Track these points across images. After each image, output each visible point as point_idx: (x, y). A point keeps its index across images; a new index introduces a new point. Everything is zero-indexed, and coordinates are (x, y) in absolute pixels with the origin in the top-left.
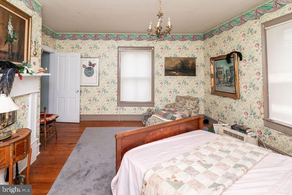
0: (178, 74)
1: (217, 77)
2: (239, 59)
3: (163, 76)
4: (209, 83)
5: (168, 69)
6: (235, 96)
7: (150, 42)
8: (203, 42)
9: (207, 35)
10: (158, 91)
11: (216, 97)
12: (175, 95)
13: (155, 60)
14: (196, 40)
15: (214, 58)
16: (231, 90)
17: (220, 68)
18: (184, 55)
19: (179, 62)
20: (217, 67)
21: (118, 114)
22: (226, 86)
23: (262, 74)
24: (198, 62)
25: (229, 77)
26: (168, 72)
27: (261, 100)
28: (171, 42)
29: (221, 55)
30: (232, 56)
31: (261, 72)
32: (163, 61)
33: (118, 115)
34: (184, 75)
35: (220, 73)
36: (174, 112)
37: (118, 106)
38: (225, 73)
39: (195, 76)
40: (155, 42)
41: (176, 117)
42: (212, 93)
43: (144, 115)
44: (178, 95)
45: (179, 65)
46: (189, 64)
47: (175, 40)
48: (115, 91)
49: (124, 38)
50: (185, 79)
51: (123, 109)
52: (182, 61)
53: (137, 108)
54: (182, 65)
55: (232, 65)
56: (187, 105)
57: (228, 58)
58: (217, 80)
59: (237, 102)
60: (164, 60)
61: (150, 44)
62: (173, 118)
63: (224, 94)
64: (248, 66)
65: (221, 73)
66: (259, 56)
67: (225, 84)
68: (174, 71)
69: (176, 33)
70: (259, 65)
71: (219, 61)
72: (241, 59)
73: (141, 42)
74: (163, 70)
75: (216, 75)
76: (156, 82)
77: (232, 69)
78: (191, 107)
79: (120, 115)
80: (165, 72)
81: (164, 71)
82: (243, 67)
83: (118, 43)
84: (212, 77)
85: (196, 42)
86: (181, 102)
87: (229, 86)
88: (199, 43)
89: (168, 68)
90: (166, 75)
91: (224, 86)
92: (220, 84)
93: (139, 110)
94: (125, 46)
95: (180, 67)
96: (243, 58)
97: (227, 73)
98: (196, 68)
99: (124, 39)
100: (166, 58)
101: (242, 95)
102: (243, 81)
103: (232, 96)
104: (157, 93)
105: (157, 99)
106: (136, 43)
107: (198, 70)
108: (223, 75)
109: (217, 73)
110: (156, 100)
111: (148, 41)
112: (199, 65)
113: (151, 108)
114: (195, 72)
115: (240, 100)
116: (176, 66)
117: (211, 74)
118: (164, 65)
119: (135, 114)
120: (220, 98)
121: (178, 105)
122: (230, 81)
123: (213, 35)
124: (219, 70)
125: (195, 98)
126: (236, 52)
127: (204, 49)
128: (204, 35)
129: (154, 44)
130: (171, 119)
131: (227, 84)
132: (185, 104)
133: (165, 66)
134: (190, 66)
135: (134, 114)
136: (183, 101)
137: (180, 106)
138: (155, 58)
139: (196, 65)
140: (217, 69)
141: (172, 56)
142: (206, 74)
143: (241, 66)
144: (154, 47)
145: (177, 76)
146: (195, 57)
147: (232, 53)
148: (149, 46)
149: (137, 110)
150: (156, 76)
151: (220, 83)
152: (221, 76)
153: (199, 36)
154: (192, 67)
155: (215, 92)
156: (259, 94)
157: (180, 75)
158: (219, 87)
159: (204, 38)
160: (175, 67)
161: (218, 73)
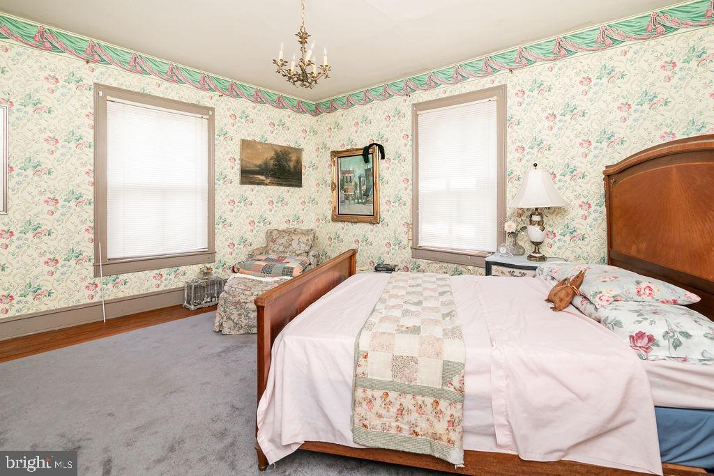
0: (268, 181)
1: (342, 188)
2: (380, 158)
3: (236, 185)
4: (326, 200)
5: (247, 169)
6: (373, 219)
7: (203, 93)
8: (315, 119)
9: (322, 106)
10: (223, 222)
11: (340, 225)
12: (263, 229)
13: (216, 142)
14: (303, 112)
15: (338, 152)
16: (366, 209)
17: (349, 172)
18: (282, 139)
19: (272, 154)
20: (343, 169)
21: (96, 300)
22: (358, 203)
23: (410, 182)
24: (306, 159)
25: (364, 188)
26: (248, 175)
27: (409, 220)
28: (254, 105)
29: (349, 147)
30: (370, 151)
31: (410, 178)
32: (235, 149)
33: (99, 304)
34: (281, 185)
35: (349, 180)
36: (280, 260)
37: (97, 275)
38: (357, 180)
39: (301, 187)
40: (218, 97)
41: (292, 269)
42: (334, 220)
43: (193, 284)
44: (269, 227)
45: (272, 161)
46: (290, 160)
47: (262, 102)
48: (86, 226)
49: (120, 61)
50: (282, 193)
51: (117, 280)
52: (277, 154)
53: (164, 271)
54: (278, 161)
55: (370, 166)
56: (295, 244)
57: (366, 153)
58: (342, 194)
59: (376, 229)
60: (239, 146)
61: (205, 98)
62: (288, 271)
63: (354, 219)
64: (393, 169)
65: (351, 181)
66: (407, 153)
67: (356, 201)
68: (262, 174)
69: (264, 87)
70: (407, 167)
71: (347, 159)
72: (383, 157)
73: (177, 86)
74: (235, 169)
75: (341, 185)
76: (218, 199)
77: (370, 173)
78: (302, 248)
79: (107, 303)
80: (242, 177)
81: (239, 173)
82: (385, 171)
83: (96, 73)
84: (333, 189)
85: (303, 115)
86: (283, 241)
87: (364, 203)
88: (307, 119)
89: (248, 166)
90: (243, 182)
91: (355, 203)
92: (347, 201)
93: (172, 276)
94: (124, 88)
95: (274, 165)
96: (386, 156)
97: (360, 181)
98: (303, 171)
99: (121, 64)
100: (243, 141)
101: (383, 216)
102: (385, 193)
103: (369, 219)
104: (221, 226)
105: (220, 241)
106: (162, 88)
107: (305, 176)
108: (353, 183)
109: (342, 180)
110: (220, 245)
111: (196, 90)
112: (307, 165)
113: (208, 265)
114: (300, 179)
115: (380, 225)
116: (266, 164)
117: (333, 183)
118: (237, 157)
119: (161, 289)
120: (346, 227)
121: (275, 249)
122: (366, 194)
123: (336, 109)
124: (347, 175)
125: (308, 231)
126: (376, 144)
127: (315, 133)
128: (317, 106)
129: (214, 99)
130: (283, 274)
131: (360, 201)
132: (291, 245)
133: (242, 160)
134: (292, 164)
135: (156, 290)
136: (286, 238)
137: (281, 249)
138: (216, 137)
139: (303, 164)
140: (344, 173)
141: (258, 140)
142: (320, 183)
143: (383, 168)
144: (213, 109)
145: (267, 185)
146: (300, 147)
147: (371, 145)
148: (201, 104)
149: (165, 277)
150: (219, 185)
151: (347, 198)
152: (350, 187)
153: (307, 104)
154: (295, 167)
155: (338, 217)
156: (407, 211)
157: (272, 183)
158: (346, 207)
159: (316, 111)
160: (264, 166)
161: (345, 180)
